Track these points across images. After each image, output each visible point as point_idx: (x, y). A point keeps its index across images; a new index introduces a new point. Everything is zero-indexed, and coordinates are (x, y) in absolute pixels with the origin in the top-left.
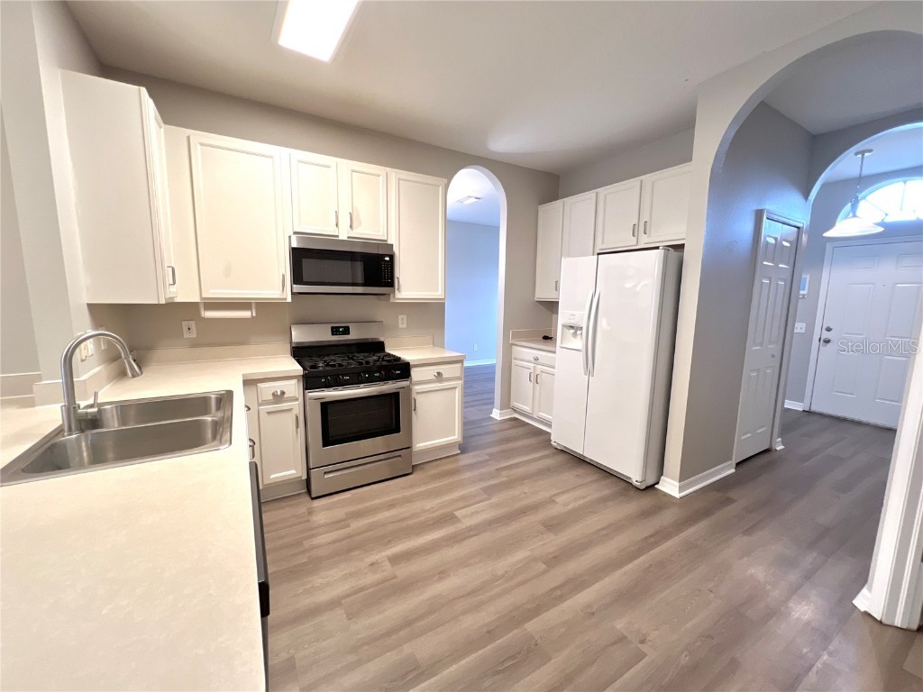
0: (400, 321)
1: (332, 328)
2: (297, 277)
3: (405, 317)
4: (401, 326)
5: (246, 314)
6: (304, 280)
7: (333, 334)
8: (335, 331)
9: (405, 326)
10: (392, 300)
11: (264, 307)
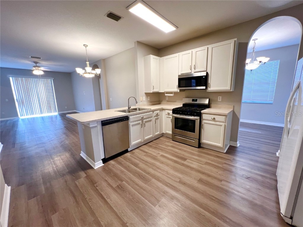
0: (219, 99)
1: (192, 99)
2: (179, 86)
3: (221, 97)
4: (219, 100)
5: (172, 95)
6: (181, 86)
7: (192, 101)
8: (193, 100)
9: (220, 100)
10: (207, 91)
11: (175, 93)
